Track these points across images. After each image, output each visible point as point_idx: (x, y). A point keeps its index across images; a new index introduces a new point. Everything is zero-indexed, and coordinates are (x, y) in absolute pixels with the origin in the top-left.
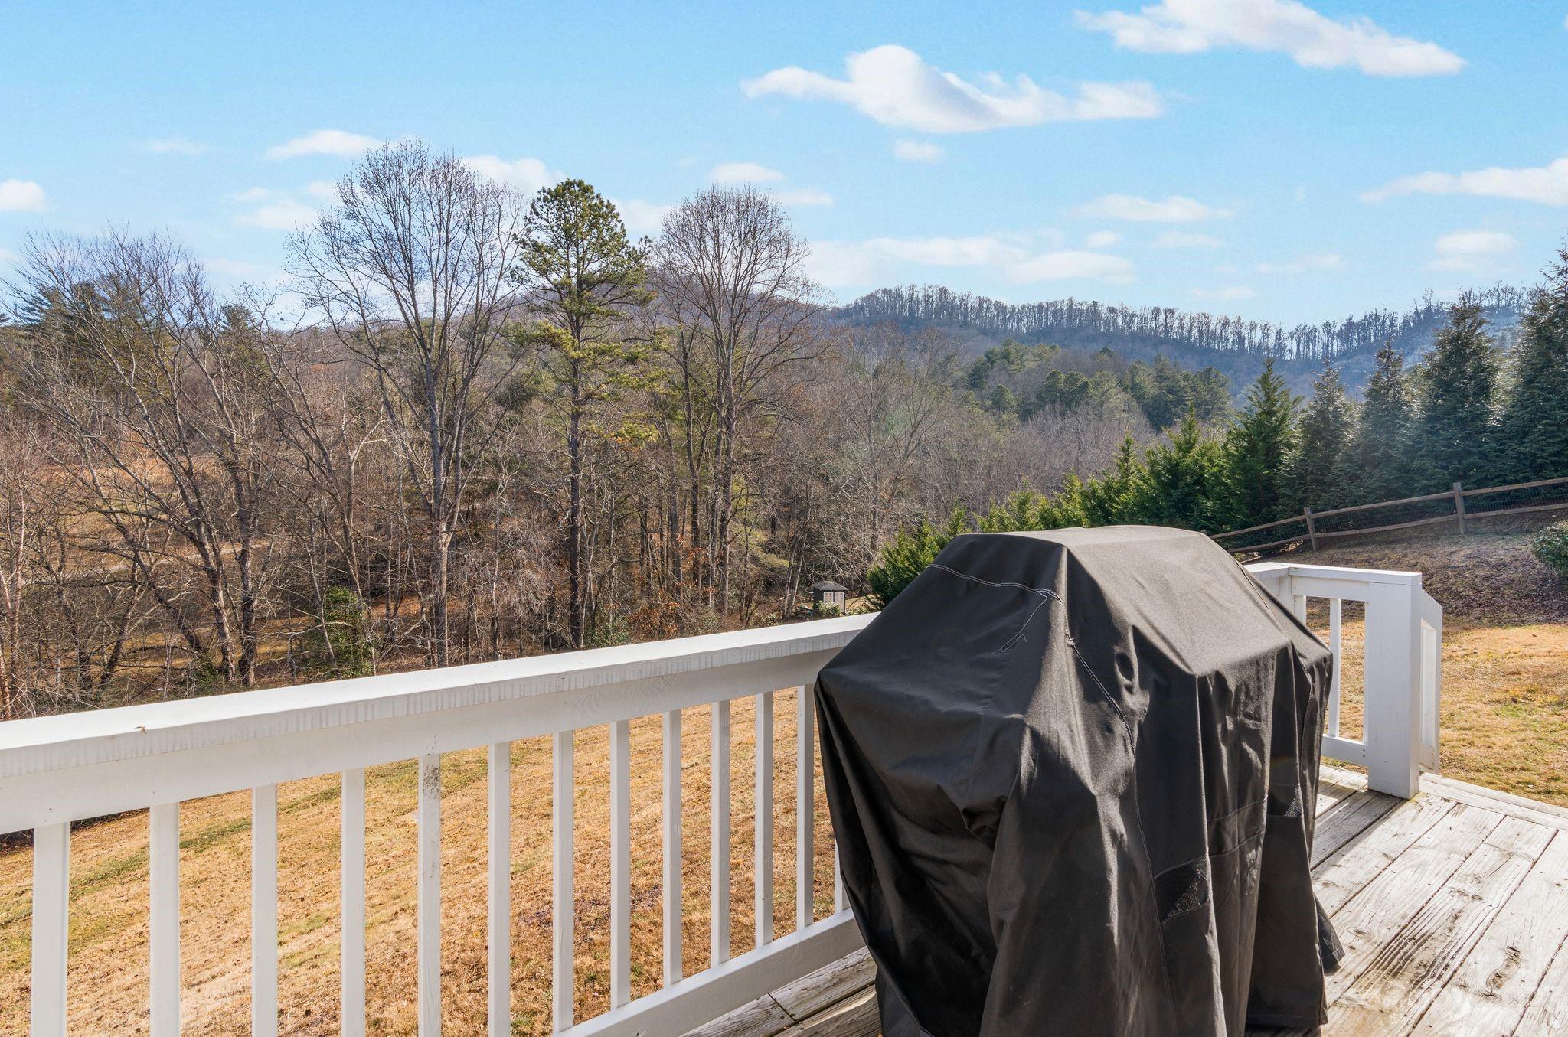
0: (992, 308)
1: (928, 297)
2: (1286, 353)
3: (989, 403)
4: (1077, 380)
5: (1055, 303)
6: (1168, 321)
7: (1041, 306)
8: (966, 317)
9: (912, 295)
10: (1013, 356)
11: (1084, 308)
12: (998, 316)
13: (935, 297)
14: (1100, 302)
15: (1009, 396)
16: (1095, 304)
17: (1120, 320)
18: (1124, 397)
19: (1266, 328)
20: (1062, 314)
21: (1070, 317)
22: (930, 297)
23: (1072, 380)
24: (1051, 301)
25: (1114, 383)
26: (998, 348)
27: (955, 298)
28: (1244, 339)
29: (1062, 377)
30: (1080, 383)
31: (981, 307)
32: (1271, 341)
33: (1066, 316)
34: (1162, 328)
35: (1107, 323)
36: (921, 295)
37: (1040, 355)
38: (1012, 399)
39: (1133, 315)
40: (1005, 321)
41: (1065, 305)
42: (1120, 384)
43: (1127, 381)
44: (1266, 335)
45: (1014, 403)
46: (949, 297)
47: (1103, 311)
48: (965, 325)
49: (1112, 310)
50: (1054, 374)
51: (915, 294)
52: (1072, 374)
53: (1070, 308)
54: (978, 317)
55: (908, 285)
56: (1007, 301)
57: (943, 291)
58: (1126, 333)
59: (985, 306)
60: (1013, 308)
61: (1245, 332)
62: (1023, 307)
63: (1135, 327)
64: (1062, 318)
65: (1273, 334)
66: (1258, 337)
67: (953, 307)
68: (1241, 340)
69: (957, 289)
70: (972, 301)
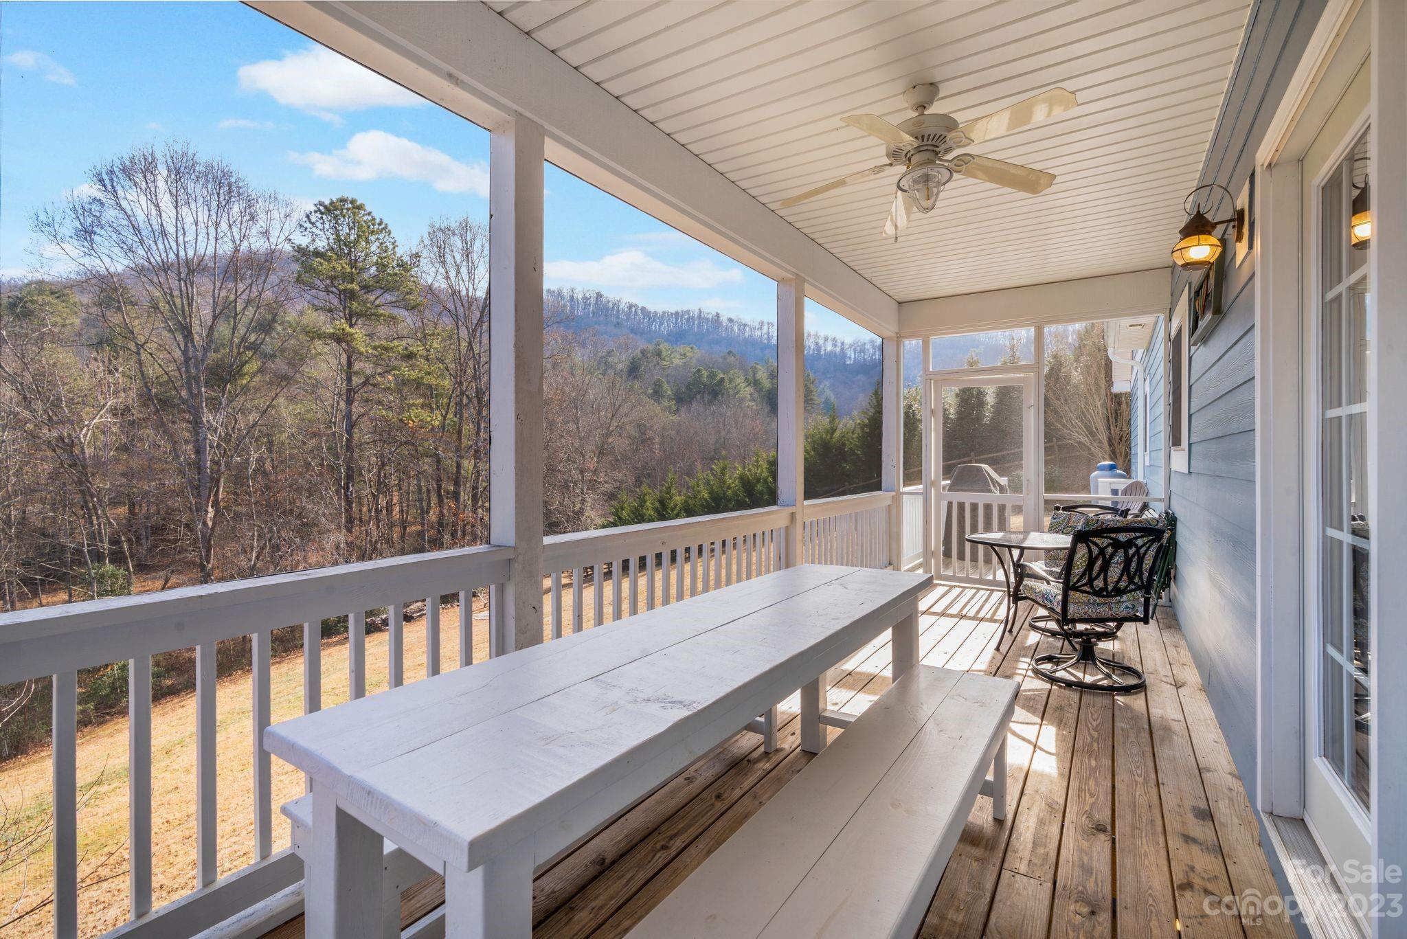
0: (639, 312)
1: (585, 299)
2: (847, 359)
3: (650, 391)
4: (716, 376)
5: (688, 312)
6: (770, 330)
7: (677, 313)
8: (618, 318)
9: (573, 297)
10: (664, 354)
11: (710, 316)
12: (644, 318)
13: (592, 299)
14: (721, 313)
15: (666, 386)
16: (718, 314)
17: (736, 328)
18: (750, 389)
19: (834, 340)
20: (694, 320)
21: (699, 323)
22: (587, 299)
23: (712, 376)
24: (685, 309)
25: (742, 378)
26: (651, 347)
27: (609, 301)
28: (821, 347)
29: (705, 373)
30: (718, 378)
31: (630, 311)
32: (838, 349)
33: (696, 322)
34: (766, 336)
35: (726, 329)
36: (580, 296)
37: (685, 354)
38: (668, 390)
39: (745, 325)
40: (650, 324)
41: (696, 313)
42: (747, 380)
43: (750, 377)
44: (835, 345)
45: (669, 392)
46: (604, 300)
47: (724, 319)
48: (618, 325)
49: (731, 320)
50: (699, 370)
51: (575, 295)
52: (712, 372)
53: (700, 316)
54: (628, 318)
55: (569, 287)
56: (652, 308)
57: (599, 295)
58: (741, 338)
59: (633, 309)
60: (656, 313)
61: (821, 342)
62: (664, 313)
63: (747, 334)
64: (694, 324)
65: (839, 344)
66: (829, 348)
67: (607, 309)
68: (818, 348)
69: (610, 295)
70: (623, 304)
